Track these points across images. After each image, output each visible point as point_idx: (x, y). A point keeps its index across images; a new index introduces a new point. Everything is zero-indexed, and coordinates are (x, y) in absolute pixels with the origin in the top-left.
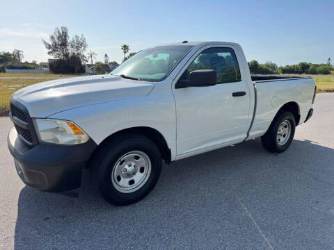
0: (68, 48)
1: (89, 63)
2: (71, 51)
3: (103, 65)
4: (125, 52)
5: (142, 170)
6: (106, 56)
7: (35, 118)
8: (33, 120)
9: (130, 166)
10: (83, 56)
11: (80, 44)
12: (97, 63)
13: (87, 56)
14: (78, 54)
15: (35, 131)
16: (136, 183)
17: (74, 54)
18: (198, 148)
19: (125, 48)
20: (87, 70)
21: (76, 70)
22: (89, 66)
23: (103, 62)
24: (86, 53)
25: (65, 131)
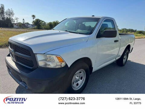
0: (4, 15)
1: (15, 23)
2: (6, 16)
3: (22, 24)
4: (33, 18)
5: (81, 79)
6: (23, 19)
7: (36, 54)
8: (35, 55)
9: (78, 77)
10: (12, 19)
11: (11, 13)
12: (19, 23)
13: (14, 19)
14: (9, 18)
15: (36, 60)
16: (79, 85)
17: (8, 18)
18: (99, 67)
19: (34, 16)
20: (15, 26)
21: (9, 26)
22: (15, 24)
23: (22, 23)
24: (14, 18)
25: (54, 61)
